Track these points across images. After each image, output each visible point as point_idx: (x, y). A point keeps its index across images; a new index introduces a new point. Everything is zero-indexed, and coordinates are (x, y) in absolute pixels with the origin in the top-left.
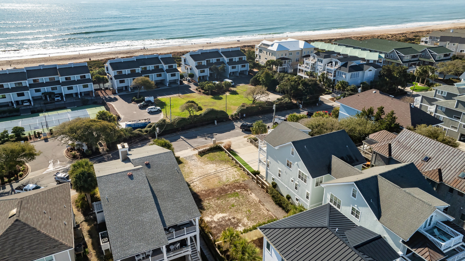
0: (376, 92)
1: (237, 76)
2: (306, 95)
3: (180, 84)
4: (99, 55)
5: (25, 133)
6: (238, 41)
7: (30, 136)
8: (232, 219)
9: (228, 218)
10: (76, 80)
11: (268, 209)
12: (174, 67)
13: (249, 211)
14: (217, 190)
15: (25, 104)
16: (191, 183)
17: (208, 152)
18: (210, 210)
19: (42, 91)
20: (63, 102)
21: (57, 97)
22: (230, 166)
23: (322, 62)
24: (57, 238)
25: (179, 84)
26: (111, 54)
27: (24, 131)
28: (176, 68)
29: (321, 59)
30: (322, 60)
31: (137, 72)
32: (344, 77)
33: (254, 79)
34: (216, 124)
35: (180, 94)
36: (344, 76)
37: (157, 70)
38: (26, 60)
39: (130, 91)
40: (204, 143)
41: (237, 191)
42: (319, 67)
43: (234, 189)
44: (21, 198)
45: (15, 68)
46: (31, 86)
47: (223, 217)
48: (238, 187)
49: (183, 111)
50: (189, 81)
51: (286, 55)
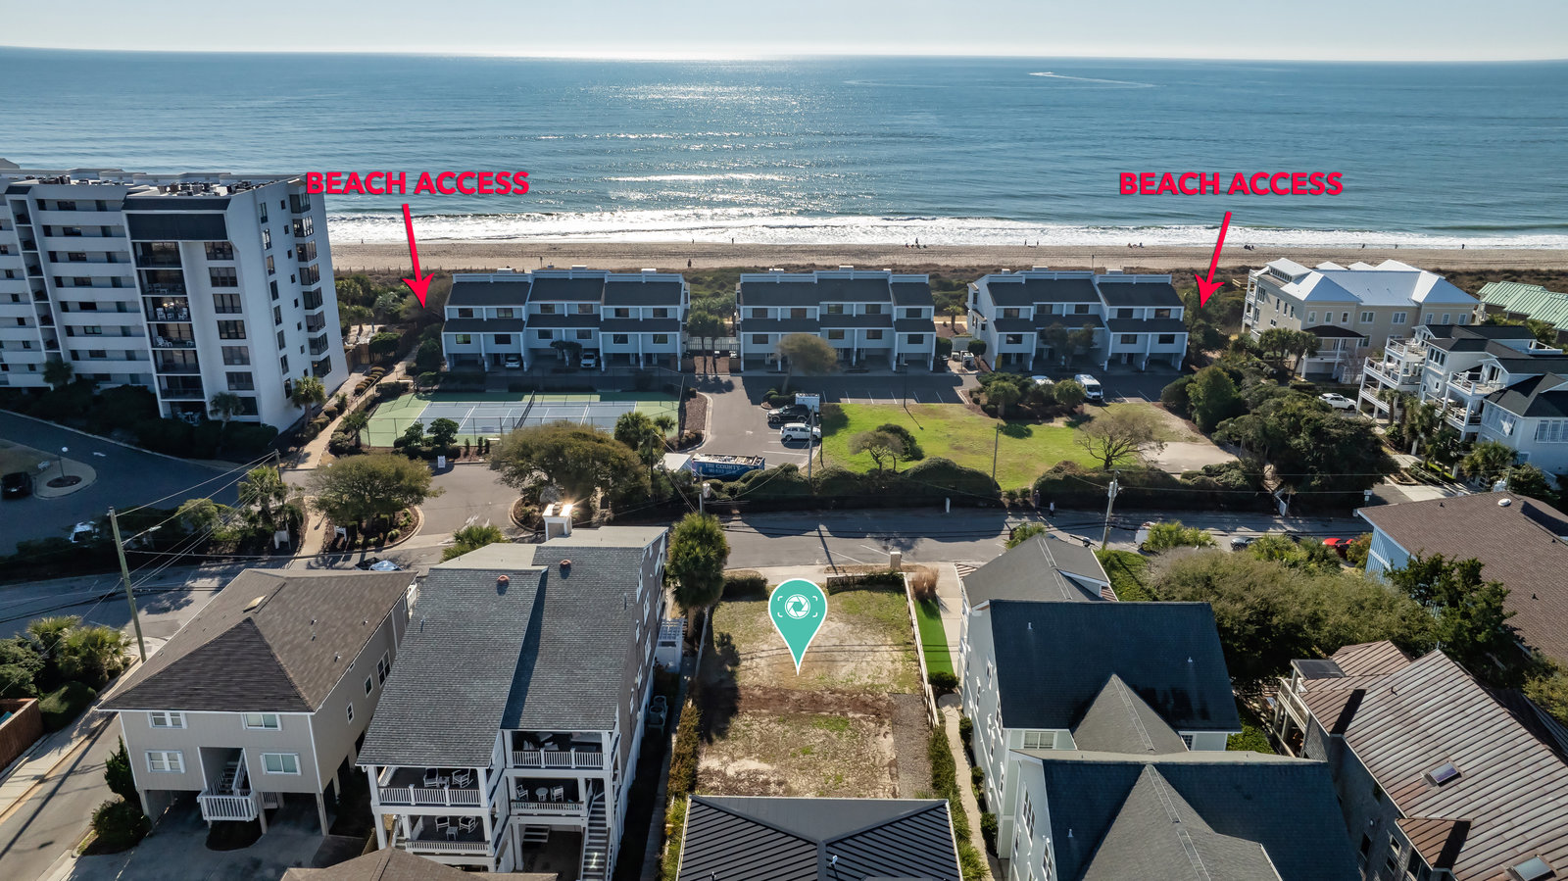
0: (1508, 505)
1: (1139, 371)
2: (1312, 471)
3: (935, 371)
4: (779, 252)
5: (456, 437)
6: (1246, 247)
7: (468, 446)
8: (773, 785)
9: (765, 777)
10: (641, 320)
11: (898, 790)
12: (924, 316)
13: (839, 779)
14: (797, 696)
15: (509, 365)
16: (744, 659)
17: (857, 586)
18: (736, 743)
19: (555, 338)
20: (596, 374)
21: (587, 357)
22: (889, 643)
23: (1442, 363)
24: (296, 682)
25: (931, 369)
26: (812, 251)
27: (456, 432)
28: (930, 320)
29: (1443, 351)
30: (1443, 356)
31: (809, 316)
32: (1508, 431)
33: (1176, 386)
34: (948, 511)
35: (912, 402)
36: (1507, 427)
37: (875, 319)
38: (594, 246)
39: (780, 369)
40: (870, 558)
41: (850, 715)
42: (1431, 381)
43: (846, 709)
44: (288, 578)
45: (551, 267)
46: (534, 320)
47: (757, 772)
48: (864, 706)
49: (857, 451)
50: (968, 365)
51: (1344, 320)
